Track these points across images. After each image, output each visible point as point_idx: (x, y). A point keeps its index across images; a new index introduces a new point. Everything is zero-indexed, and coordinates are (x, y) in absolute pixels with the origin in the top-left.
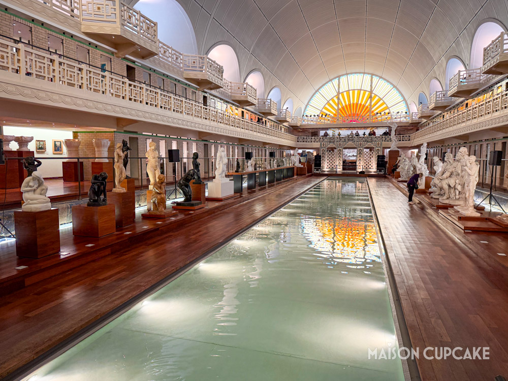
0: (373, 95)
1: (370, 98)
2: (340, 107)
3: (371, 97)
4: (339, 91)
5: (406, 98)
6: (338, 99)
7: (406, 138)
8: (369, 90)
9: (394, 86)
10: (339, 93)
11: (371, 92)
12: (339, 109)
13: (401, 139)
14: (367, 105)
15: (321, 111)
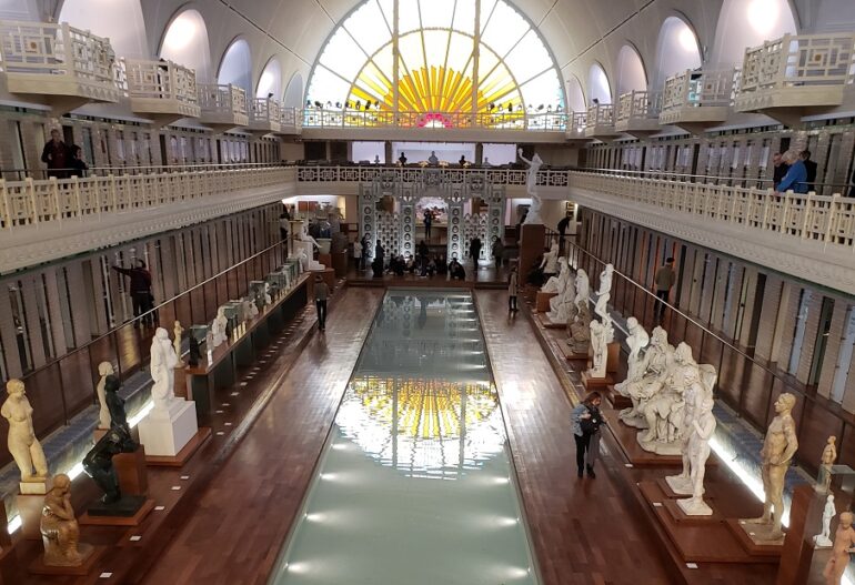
0: (481, 47)
1: (473, 55)
2: (401, 77)
3: (476, 54)
4: (396, 30)
5: (559, 61)
6: (396, 52)
7: (558, 179)
8: (473, 34)
9: (534, 27)
10: (396, 36)
11: (477, 38)
12: (397, 82)
13: (548, 181)
14: (465, 76)
15: (353, 85)
